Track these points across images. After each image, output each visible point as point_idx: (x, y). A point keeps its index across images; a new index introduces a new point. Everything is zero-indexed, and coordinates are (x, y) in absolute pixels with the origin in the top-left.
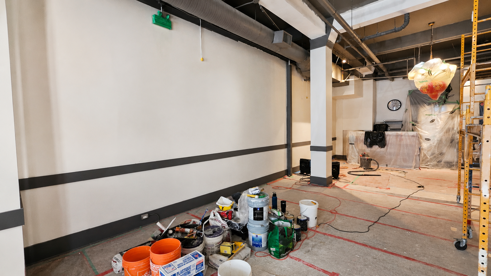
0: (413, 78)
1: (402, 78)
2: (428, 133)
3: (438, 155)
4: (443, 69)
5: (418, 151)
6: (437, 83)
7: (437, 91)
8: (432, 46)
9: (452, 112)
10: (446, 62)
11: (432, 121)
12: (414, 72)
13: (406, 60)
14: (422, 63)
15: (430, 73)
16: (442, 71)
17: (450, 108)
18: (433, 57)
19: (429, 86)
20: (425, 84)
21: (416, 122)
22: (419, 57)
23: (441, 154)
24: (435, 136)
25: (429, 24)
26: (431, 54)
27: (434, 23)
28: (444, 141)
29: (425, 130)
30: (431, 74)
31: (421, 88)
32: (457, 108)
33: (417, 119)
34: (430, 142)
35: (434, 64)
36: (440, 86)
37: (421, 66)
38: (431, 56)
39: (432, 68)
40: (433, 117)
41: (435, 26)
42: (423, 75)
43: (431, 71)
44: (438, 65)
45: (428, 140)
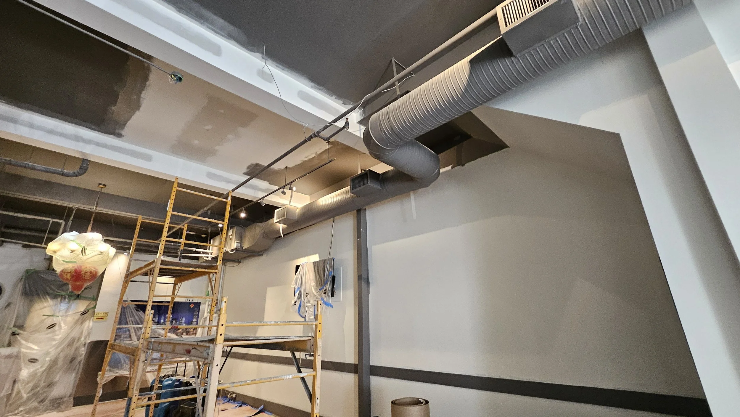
0: (55, 252)
1: (21, 245)
2: (36, 348)
3: (44, 388)
4: (102, 251)
5: (8, 389)
6: (88, 268)
7: (85, 280)
8: (94, 215)
9: (84, 313)
10: (106, 241)
11: (52, 326)
12: (59, 244)
13: (49, 221)
14: (75, 233)
15: (84, 251)
16: (100, 254)
17: (81, 306)
18: (92, 231)
19: (76, 270)
20: (70, 267)
21: (21, 327)
22: (70, 222)
23: (50, 385)
24: (47, 354)
25: (100, 184)
26: (91, 224)
27: (105, 185)
28: (60, 362)
29: (34, 343)
30: (85, 254)
31: (62, 271)
32: (92, 307)
33: (24, 322)
34: (36, 366)
35: (92, 240)
36: (91, 272)
37: (72, 238)
38: (90, 228)
39: (88, 245)
40: (55, 320)
41: (105, 190)
42: (72, 251)
43: (86, 249)
44: (97, 242)
45: (33, 361)
